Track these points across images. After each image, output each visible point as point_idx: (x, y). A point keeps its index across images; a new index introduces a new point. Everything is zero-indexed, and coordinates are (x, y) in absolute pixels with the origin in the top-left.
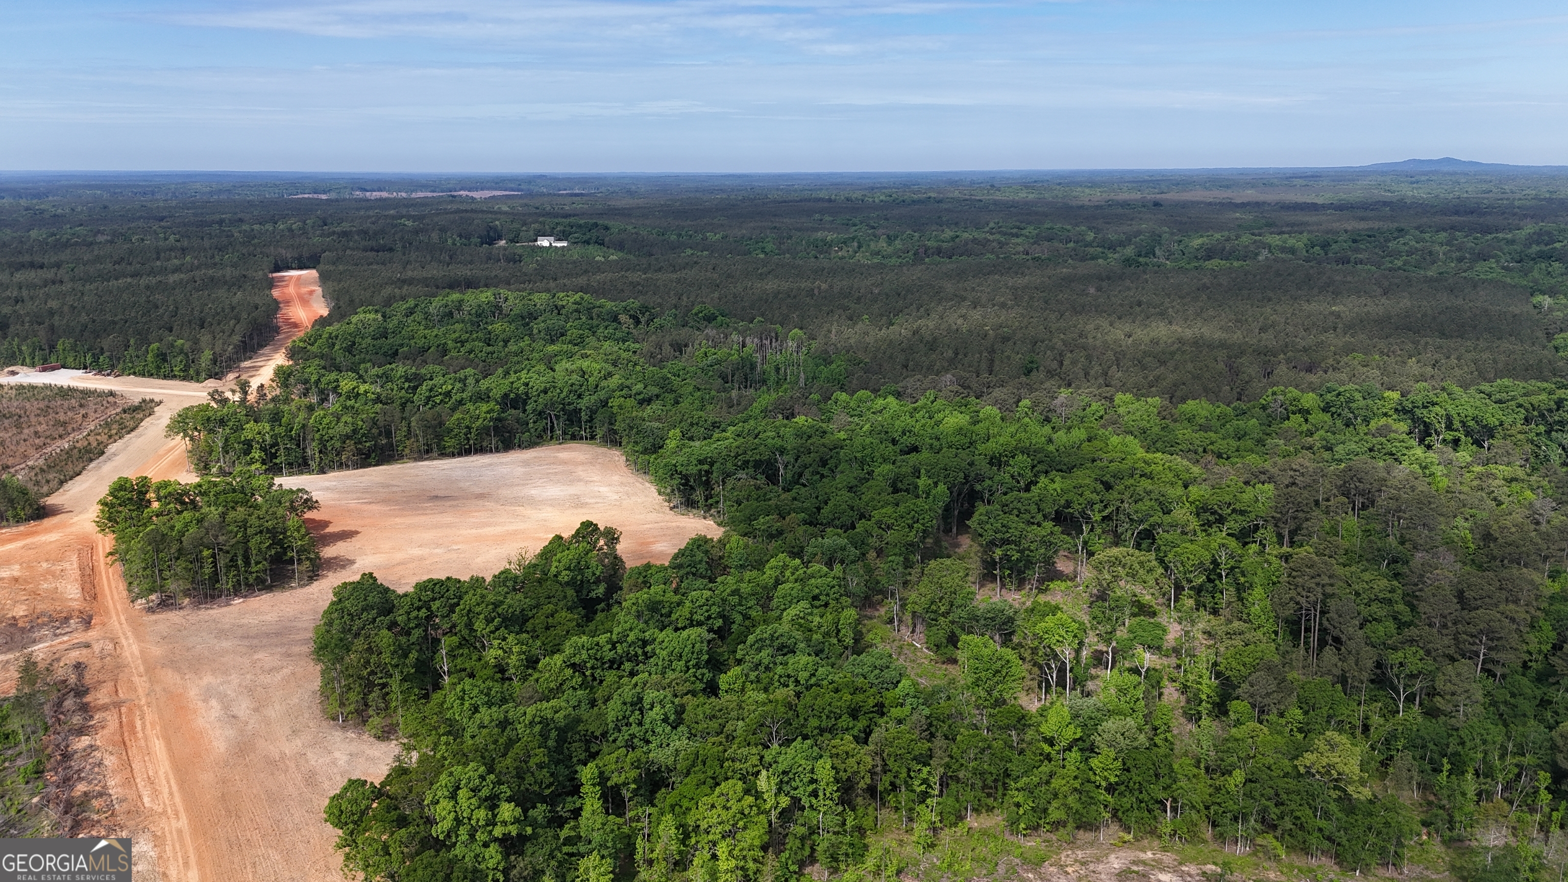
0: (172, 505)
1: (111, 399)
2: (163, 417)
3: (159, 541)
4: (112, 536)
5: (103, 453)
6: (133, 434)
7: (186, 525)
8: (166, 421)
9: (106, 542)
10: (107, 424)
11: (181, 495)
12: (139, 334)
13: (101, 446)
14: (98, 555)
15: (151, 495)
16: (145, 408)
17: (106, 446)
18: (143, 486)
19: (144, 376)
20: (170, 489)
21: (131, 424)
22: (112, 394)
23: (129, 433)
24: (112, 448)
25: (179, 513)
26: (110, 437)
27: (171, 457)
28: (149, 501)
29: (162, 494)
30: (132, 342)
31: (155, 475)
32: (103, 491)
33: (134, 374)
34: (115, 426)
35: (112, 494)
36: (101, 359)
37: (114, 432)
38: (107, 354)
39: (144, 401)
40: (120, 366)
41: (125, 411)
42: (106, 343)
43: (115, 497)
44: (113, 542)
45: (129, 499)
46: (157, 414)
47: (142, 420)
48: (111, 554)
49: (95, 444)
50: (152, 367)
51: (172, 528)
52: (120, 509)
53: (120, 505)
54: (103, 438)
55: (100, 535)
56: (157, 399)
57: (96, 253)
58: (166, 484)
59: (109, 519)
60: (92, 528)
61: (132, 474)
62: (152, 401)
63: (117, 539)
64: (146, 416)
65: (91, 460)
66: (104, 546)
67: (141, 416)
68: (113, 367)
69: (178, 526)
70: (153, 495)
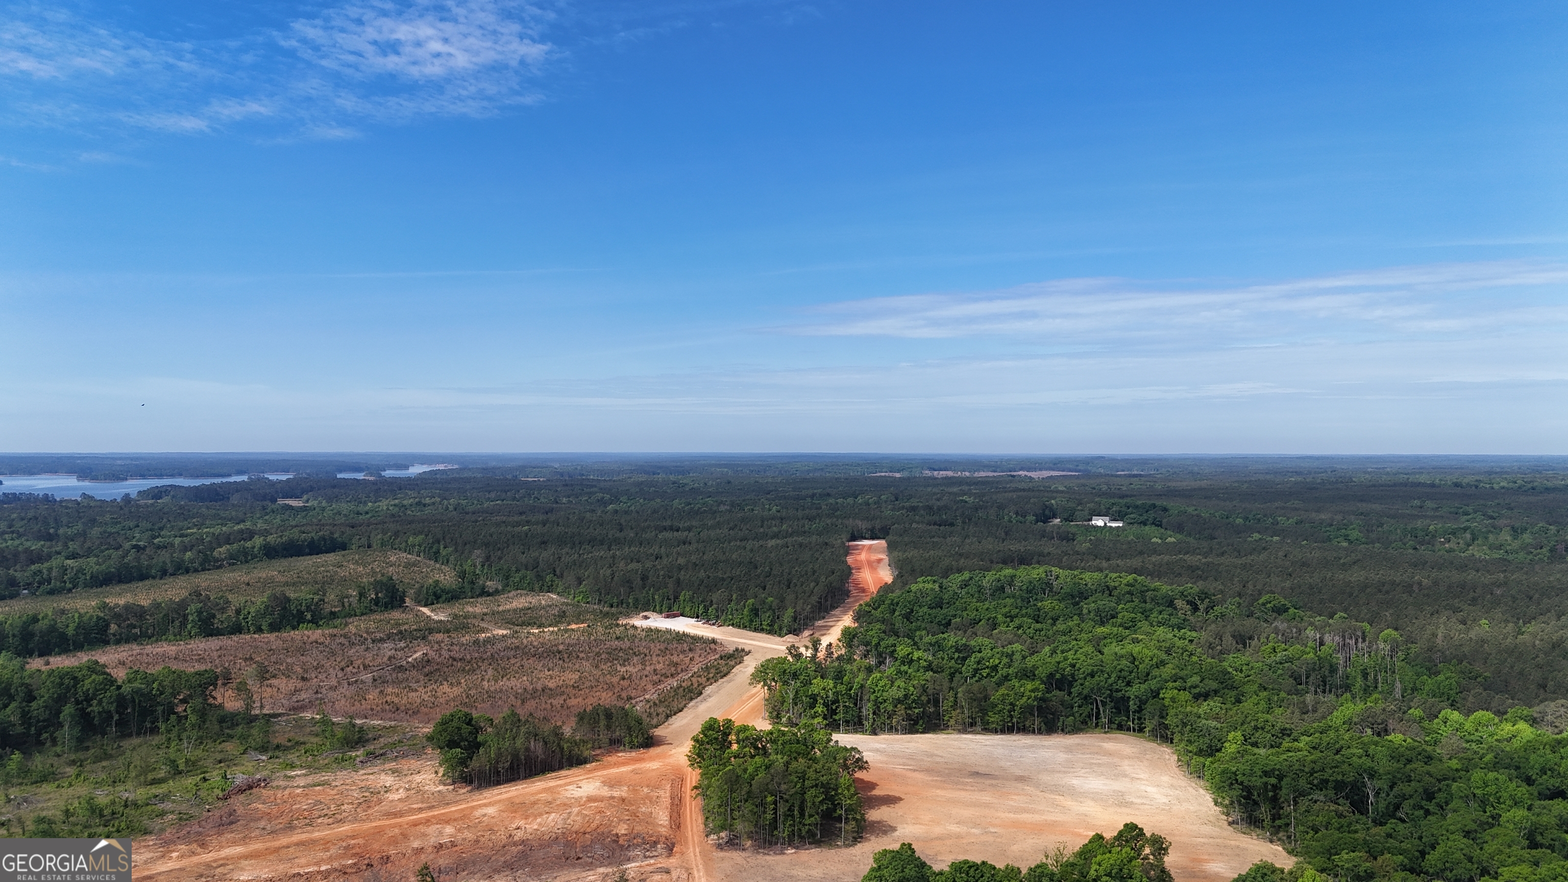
0: (747, 749)
1: (713, 646)
2: (750, 666)
3: (733, 781)
4: (699, 771)
5: (701, 693)
6: (725, 679)
7: (757, 770)
8: (751, 670)
9: (693, 776)
10: (707, 667)
11: (756, 740)
12: (740, 590)
13: (700, 687)
14: (686, 787)
15: (733, 737)
16: (737, 656)
17: (704, 688)
18: (728, 728)
19: (739, 627)
20: (747, 733)
21: (725, 669)
22: (714, 641)
23: (722, 677)
24: (709, 690)
25: (752, 757)
26: (708, 680)
27: (751, 703)
28: (730, 743)
29: (741, 736)
30: (734, 597)
31: (738, 717)
32: (697, 729)
33: (733, 625)
34: (713, 671)
35: (703, 732)
36: (710, 609)
37: (711, 675)
38: (715, 606)
39: (737, 649)
40: (723, 617)
41: (721, 658)
42: (716, 596)
43: (705, 735)
44: (699, 777)
45: (715, 739)
46: (746, 663)
47: (733, 667)
48: (696, 788)
49: (696, 685)
50: (746, 620)
51: (745, 770)
52: (708, 747)
53: (708, 743)
54: (703, 680)
55: (690, 769)
56: (747, 649)
57: (717, 520)
58: (745, 728)
59: (699, 755)
60: (684, 761)
61: (720, 716)
62: (743, 650)
63: (702, 775)
64: (736, 664)
65: (691, 699)
66: (691, 781)
67: (732, 663)
68: (717, 617)
69: (750, 770)
70: (734, 737)
